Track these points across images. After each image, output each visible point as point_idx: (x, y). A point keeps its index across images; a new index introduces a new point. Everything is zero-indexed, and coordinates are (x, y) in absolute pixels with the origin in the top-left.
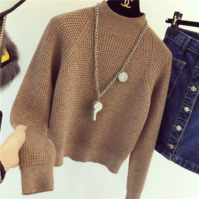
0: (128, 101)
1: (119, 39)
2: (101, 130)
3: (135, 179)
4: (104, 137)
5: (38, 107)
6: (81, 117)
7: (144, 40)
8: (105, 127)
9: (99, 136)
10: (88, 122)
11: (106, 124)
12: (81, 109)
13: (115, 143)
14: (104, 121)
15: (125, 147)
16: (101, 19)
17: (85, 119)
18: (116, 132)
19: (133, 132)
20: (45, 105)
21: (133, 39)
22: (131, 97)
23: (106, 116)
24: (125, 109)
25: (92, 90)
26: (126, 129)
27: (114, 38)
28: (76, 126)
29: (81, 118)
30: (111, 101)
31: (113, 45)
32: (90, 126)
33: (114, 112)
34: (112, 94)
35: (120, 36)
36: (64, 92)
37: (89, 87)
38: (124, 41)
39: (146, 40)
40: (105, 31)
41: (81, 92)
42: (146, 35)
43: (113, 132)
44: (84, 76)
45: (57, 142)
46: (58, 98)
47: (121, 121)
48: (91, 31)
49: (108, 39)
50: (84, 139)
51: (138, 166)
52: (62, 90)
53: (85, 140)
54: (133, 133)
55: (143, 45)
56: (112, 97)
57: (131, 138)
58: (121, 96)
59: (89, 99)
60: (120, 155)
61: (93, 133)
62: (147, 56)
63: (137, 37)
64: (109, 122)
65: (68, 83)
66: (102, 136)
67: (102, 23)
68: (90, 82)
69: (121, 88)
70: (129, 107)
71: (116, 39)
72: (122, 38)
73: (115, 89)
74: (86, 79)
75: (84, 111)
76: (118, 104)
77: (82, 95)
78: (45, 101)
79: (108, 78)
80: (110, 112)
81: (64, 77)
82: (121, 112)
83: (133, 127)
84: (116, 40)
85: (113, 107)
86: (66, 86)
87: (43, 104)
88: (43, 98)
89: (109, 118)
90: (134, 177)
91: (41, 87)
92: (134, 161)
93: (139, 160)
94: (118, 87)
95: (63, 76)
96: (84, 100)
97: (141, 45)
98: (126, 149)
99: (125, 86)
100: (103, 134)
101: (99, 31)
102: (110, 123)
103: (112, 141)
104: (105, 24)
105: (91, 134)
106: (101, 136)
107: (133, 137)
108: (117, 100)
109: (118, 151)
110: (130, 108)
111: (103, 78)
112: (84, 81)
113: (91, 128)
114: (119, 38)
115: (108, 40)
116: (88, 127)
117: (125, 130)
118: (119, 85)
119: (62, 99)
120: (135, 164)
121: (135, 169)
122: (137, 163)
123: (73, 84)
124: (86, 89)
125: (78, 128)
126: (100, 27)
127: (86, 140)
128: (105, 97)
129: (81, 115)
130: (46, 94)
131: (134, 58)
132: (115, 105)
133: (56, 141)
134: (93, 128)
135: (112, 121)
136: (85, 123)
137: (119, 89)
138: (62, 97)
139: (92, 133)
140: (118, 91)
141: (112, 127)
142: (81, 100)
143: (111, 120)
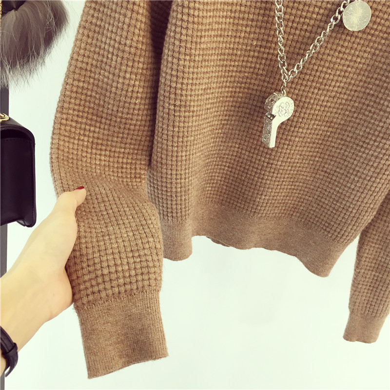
0: (367, 88)
2: (287, 170)
3: (371, 288)
4: (294, 189)
5: (120, 114)
6: (234, 138)
8: (297, 163)
9: (283, 187)
10: (252, 151)
11: (301, 155)
12: (234, 118)
13: (324, 203)
14: (296, 146)
15: (351, 212)
17: (246, 144)
18: (327, 175)
19: (378, 174)
20: (139, 109)
22: (376, 76)
23: (302, 133)
24: (354, 112)
25: (264, 61)
26: (357, 165)
28: (223, 162)
29: (235, 141)
30: (316, 91)
32: (257, 162)
33: (324, 121)
34: (321, 71)
36: (186, 70)
37: (256, 54)
41: (235, 69)
43: (318, 176)
44: (241, 22)
45: (174, 203)
46: (171, 87)
47: (343, 145)
50: (244, 193)
51: (382, 257)
52: (181, 62)
53: (245, 196)
54: (376, 178)
56: (321, 80)
57: (370, 190)
58: (347, 74)
59: (256, 90)
60: (339, 233)
61: (266, 180)
64: (309, 149)
65: (196, 43)
66: (289, 187)
68: (258, 39)
69: (347, 51)
70: (368, 105)
73: (329, 55)
74: (248, 29)
75: (243, 122)
76: (335, 100)
77: (237, 79)
78: (137, 98)
79: (312, 22)
80: (313, 122)
81: (185, 25)
82: (342, 122)
83: (378, 160)
85: (322, 109)
86: (193, 51)
87: (132, 106)
88: (130, 89)
89: (309, 140)
90: (369, 284)
91: (122, 58)
92: (373, 245)
93: (385, 242)
94: (339, 48)
95: (182, 20)
96: (243, 93)
98: (354, 217)
99: (359, 44)
100: (292, 180)
102: (310, 151)
103: (316, 197)
105: (261, 182)
106: (286, 187)
107: (376, 187)
108: (334, 86)
109: (332, 223)
110: (369, 108)
111: (295, 25)
112: (243, 35)
113: (260, 167)
116: (252, 164)
117: (354, 170)
118: (341, 43)
119: (182, 89)
120: (374, 253)
121: (373, 265)
122: (379, 250)
123: (212, 46)
124: (247, 61)
125: (228, 167)
127: (249, 198)
128: (300, 82)
129: (235, 134)
130: (138, 77)
132: (328, 101)
133: (172, 200)
134: (267, 167)
135: (316, 148)
136: (245, 154)
137: (341, 55)
138: (182, 84)
139: (262, 179)
140: (338, 60)
141: (318, 161)
142: (235, 92)
143: (314, 143)
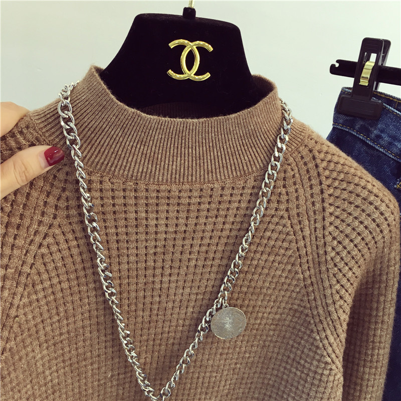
1: (189, 204)
7: (284, 179)
16: (96, 153)
21: (243, 188)
27: (168, 204)
31: (171, 229)
35: (191, 191)
38: (209, 203)
39: (294, 176)
40: (124, 190)
42: (291, 160)
48: (67, 208)
49: (144, 215)
55: (286, 197)
62: (307, 232)
63: (258, 176)
67: (106, 163)
68: (112, 369)
71: (179, 204)
72: (200, 197)
84: (178, 211)
97: (278, 202)
101: (102, 198)
104: (120, 163)
114: (190, 197)
115: (147, 219)
126: (101, 183)
131: (260, 249)
